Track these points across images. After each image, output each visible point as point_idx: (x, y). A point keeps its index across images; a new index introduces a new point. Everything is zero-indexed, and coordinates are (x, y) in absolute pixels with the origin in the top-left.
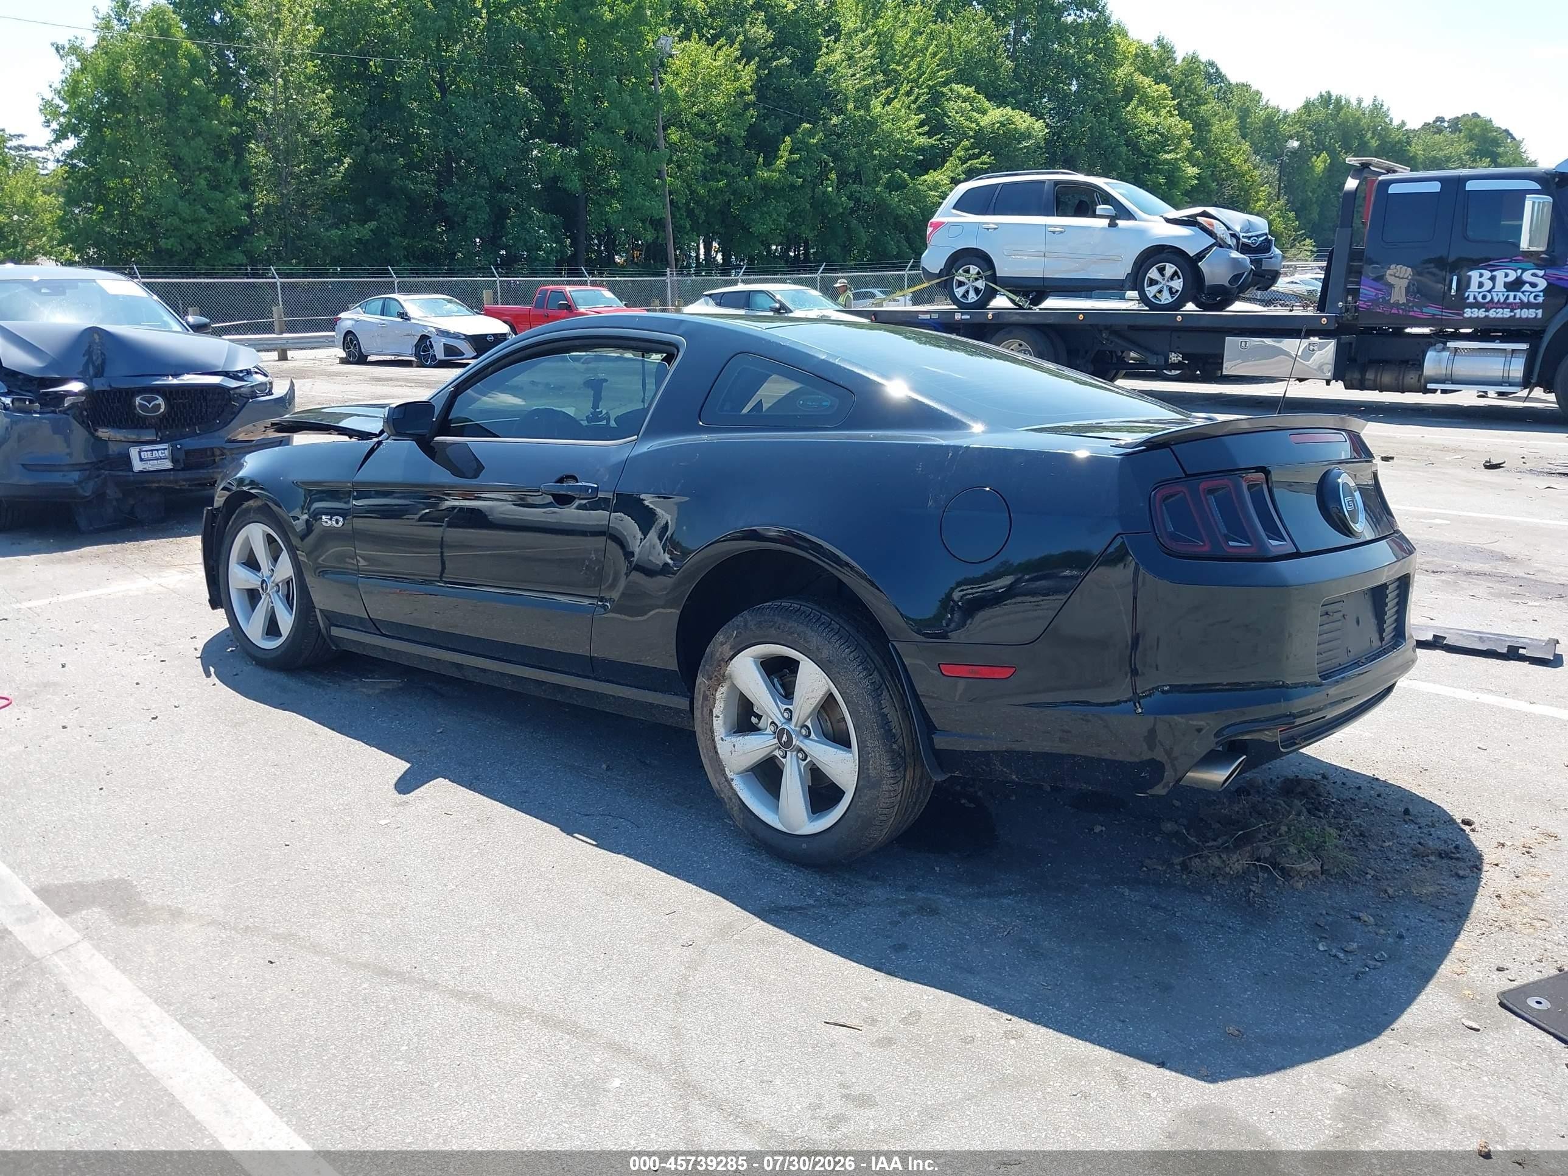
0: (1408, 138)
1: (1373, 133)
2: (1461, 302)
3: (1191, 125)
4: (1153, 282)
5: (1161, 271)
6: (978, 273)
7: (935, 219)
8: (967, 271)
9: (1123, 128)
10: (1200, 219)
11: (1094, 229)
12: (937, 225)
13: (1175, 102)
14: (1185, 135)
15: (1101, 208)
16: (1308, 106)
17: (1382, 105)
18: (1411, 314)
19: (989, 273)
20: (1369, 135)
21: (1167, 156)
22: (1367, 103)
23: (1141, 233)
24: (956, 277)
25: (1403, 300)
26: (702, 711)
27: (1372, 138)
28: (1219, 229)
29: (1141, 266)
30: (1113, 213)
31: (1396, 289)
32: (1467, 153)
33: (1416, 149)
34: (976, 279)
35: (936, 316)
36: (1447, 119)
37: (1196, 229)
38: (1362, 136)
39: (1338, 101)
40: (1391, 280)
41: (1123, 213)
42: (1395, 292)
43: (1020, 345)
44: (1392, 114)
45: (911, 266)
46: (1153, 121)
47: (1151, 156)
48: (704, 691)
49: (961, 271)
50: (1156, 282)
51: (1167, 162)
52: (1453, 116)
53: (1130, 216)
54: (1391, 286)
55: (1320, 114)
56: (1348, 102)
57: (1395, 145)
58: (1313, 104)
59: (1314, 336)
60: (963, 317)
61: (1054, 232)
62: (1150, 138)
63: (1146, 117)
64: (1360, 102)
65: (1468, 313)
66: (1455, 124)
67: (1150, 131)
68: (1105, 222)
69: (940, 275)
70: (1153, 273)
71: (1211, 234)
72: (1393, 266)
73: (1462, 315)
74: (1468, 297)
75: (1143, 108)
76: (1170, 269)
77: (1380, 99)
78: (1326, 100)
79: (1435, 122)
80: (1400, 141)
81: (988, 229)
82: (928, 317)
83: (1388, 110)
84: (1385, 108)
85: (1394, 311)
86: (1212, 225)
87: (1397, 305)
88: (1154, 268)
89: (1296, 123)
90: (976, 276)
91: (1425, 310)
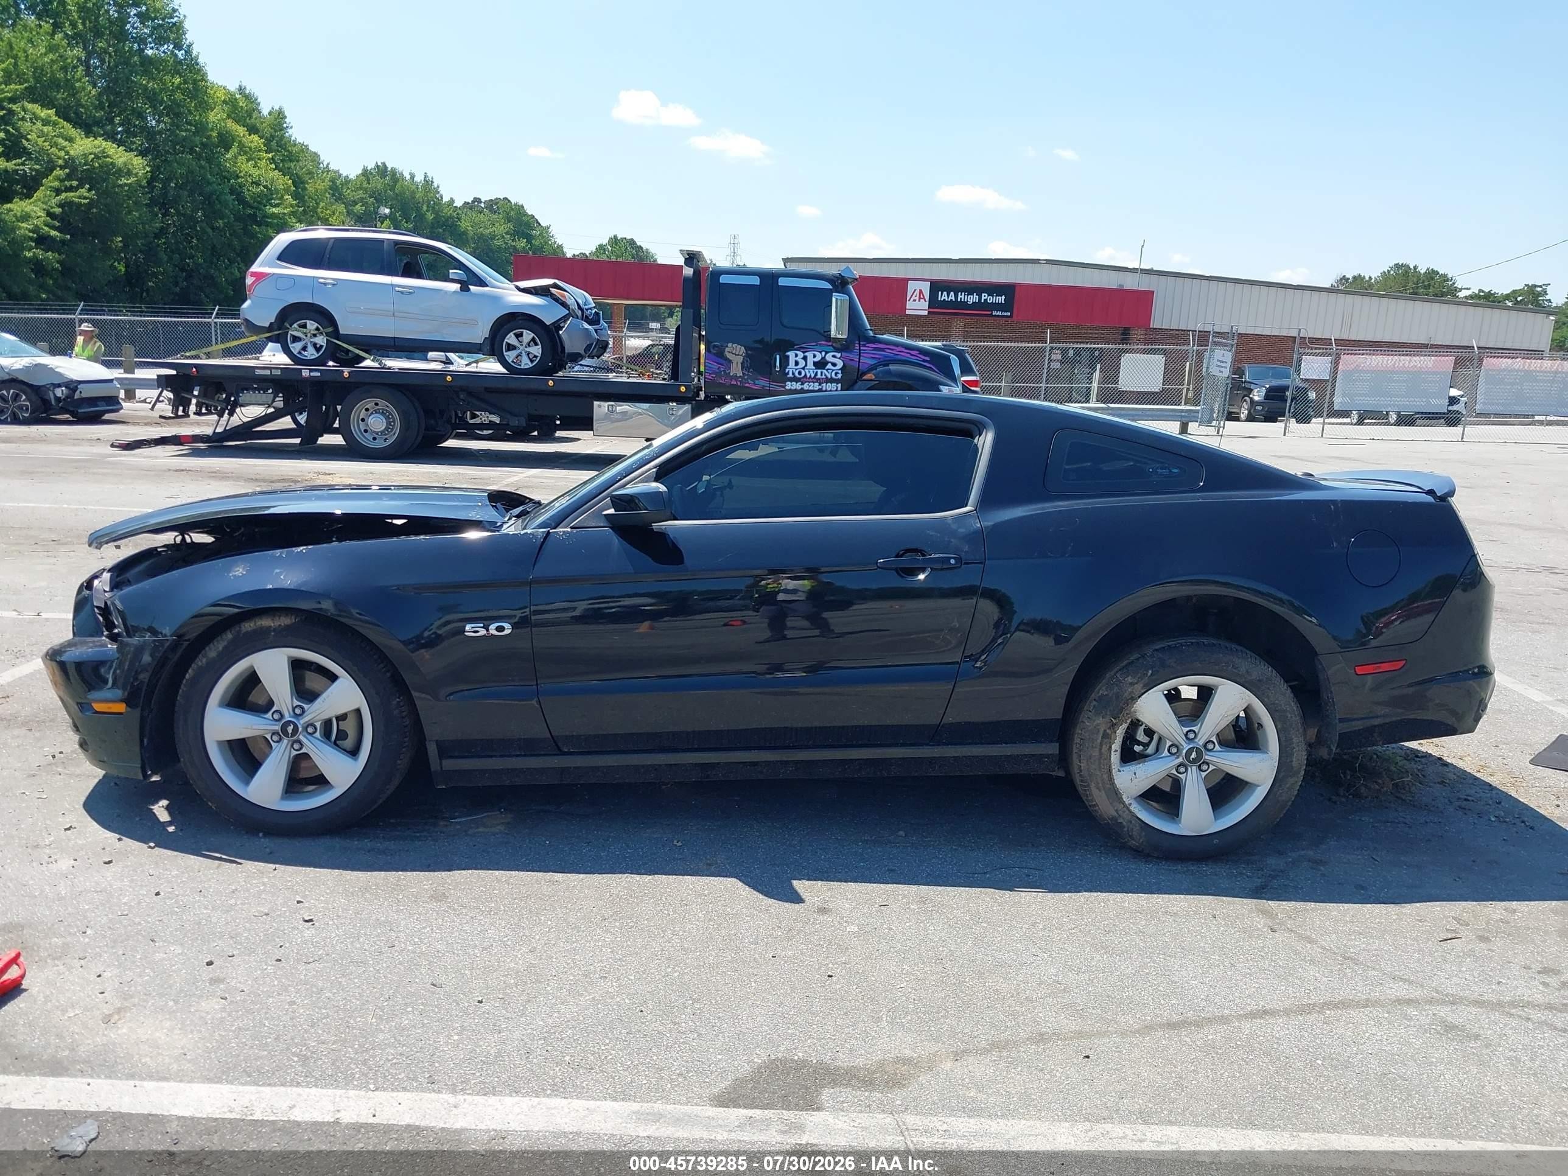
0: (458, 214)
1: (428, 206)
2: (783, 377)
3: (290, 181)
4: (511, 347)
5: (519, 336)
6: (317, 329)
7: (255, 268)
8: (304, 326)
9: (225, 176)
10: (553, 290)
11: (446, 292)
12: (259, 276)
13: (270, 156)
14: (287, 190)
15: (453, 273)
16: (366, 173)
17: (432, 182)
18: (747, 385)
19: (330, 330)
20: (425, 208)
21: (275, 210)
22: (419, 178)
23: (496, 299)
24: (290, 332)
25: (740, 374)
26: (1100, 749)
27: (427, 211)
28: (570, 302)
29: (499, 330)
30: (464, 277)
31: (734, 364)
32: (507, 233)
33: (465, 224)
34: (315, 335)
35: (278, 372)
36: (483, 200)
37: (549, 299)
38: (418, 209)
39: (394, 172)
40: (729, 356)
41: (473, 279)
42: (734, 365)
43: (377, 404)
44: (442, 190)
45: (217, 314)
46: (255, 172)
47: (257, 208)
48: (1105, 731)
49: (295, 325)
50: (514, 348)
51: (274, 216)
52: (488, 199)
53: (482, 283)
54: (730, 361)
55: (378, 184)
56: (401, 174)
57: (447, 220)
58: (371, 173)
59: (673, 401)
60: (312, 374)
61: (402, 293)
62: (255, 189)
63: (245, 166)
64: (412, 176)
65: (789, 386)
66: (493, 205)
67: (253, 183)
68: (456, 287)
69: (270, 328)
70: (511, 339)
71: (564, 305)
72: (730, 345)
73: (784, 387)
74: (788, 373)
75: (244, 157)
76: (528, 335)
77: (430, 175)
78: (382, 170)
79: (473, 202)
80: (451, 217)
81: (325, 284)
82: (268, 372)
83: (438, 187)
84: (435, 185)
85: (734, 382)
86: (564, 297)
87: (735, 377)
88: (512, 334)
89: (358, 189)
90: (316, 332)
91: (757, 382)
